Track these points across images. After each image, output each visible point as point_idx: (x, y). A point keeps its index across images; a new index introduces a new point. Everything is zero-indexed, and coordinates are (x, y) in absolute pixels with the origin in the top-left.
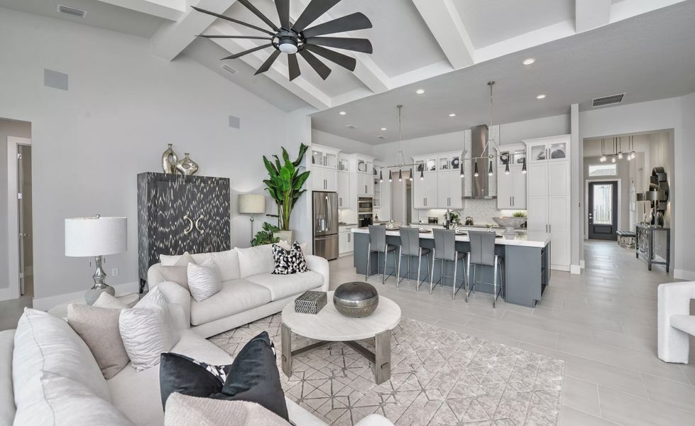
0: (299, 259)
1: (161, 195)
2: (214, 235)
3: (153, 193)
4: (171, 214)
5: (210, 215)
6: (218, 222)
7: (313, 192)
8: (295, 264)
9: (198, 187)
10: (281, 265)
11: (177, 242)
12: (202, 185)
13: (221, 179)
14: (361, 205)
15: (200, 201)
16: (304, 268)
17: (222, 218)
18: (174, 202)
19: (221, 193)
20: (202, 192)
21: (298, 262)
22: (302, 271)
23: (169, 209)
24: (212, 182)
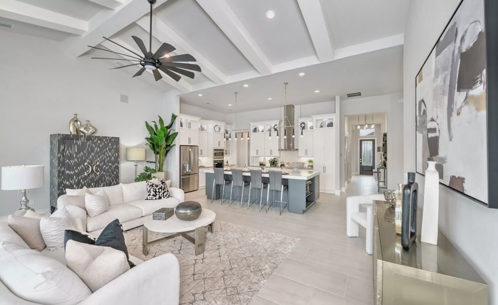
0: (163, 190)
1: (68, 149)
2: (107, 175)
4: (75, 162)
5: (104, 161)
6: (110, 167)
7: (180, 146)
8: (161, 193)
9: (95, 144)
10: (151, 194)
11: (79, 181)
12: (99, 142)
13: (113, 138)
14: (215, 154)
15: (97, 153)
16: (167, 196)
17: (113, 164)
18: (77, 154)
19: (113, 147)
20: (99, 147)
21: (163, 191)
22: (166, 197)
23: (73, 158)
24: (106, 140)
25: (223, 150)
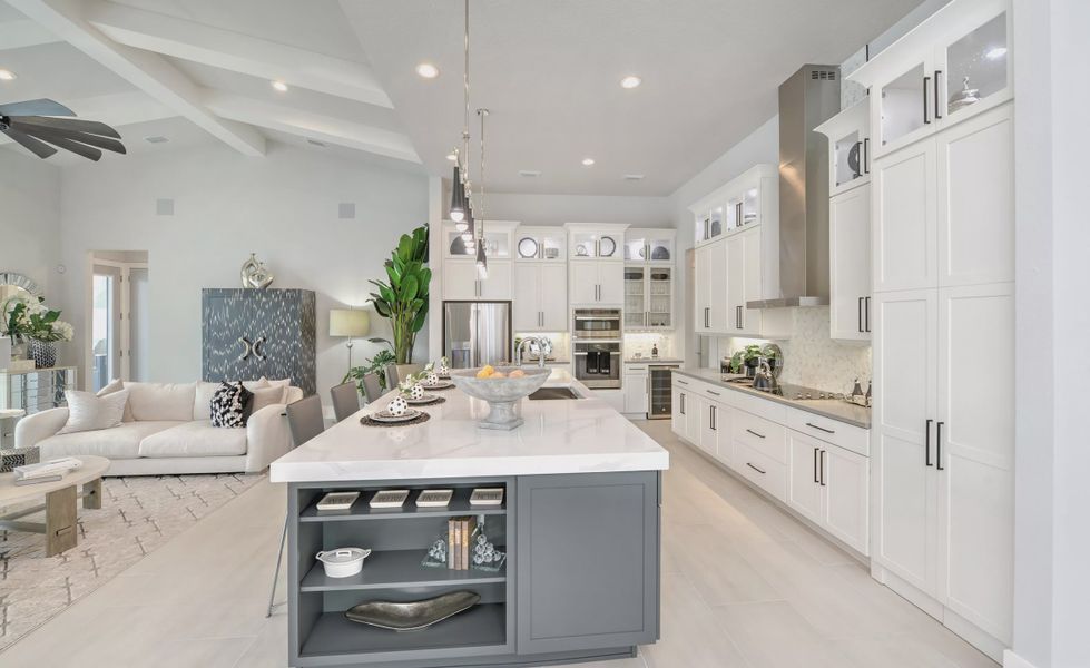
1: (215, 314)
2: (279, 363)
3: (207, 311)
4: (227, 336)
5: (273, 337)
6: (285, 347)
9: (258, 303)
11: (233, 368)
12: (264, 299)
13: (288, 290)
14: (580, 325)
15: (261, 320)
17: (289, 342)
18: (229, 321)
19: (288, 310)
20: (263, 308)
23: (224, 329)
24: (277, 295)
25: (616, 312)
